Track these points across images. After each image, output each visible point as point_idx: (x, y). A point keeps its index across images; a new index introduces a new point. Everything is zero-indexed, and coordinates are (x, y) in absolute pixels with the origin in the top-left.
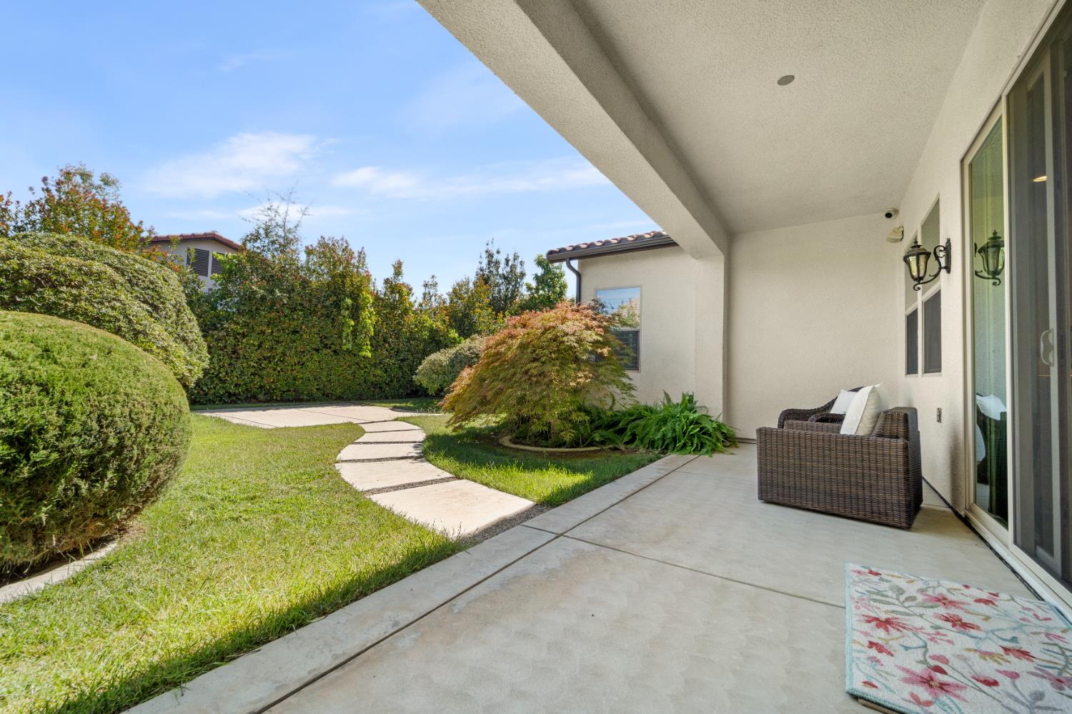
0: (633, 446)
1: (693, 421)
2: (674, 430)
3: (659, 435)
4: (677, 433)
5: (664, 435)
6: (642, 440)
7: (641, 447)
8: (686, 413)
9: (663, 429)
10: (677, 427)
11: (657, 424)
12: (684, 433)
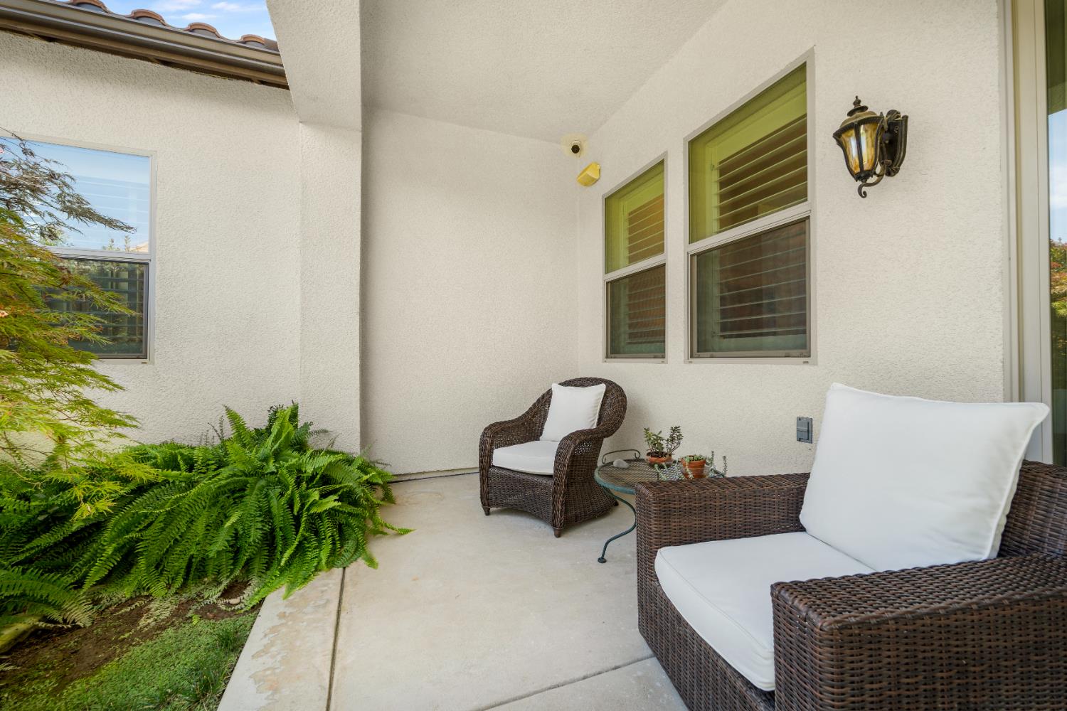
0: (125, 592)
1: (313, 477)
2: (268, 514)
3: (221, 542)
4: (278, 522)
5: (236, 536)
6: (159, 566)
7: (158, 589)
8: (293, 459)
9: (233, 519)
10: (274, 503)
11: (214, 505)
12: (297, 519)
